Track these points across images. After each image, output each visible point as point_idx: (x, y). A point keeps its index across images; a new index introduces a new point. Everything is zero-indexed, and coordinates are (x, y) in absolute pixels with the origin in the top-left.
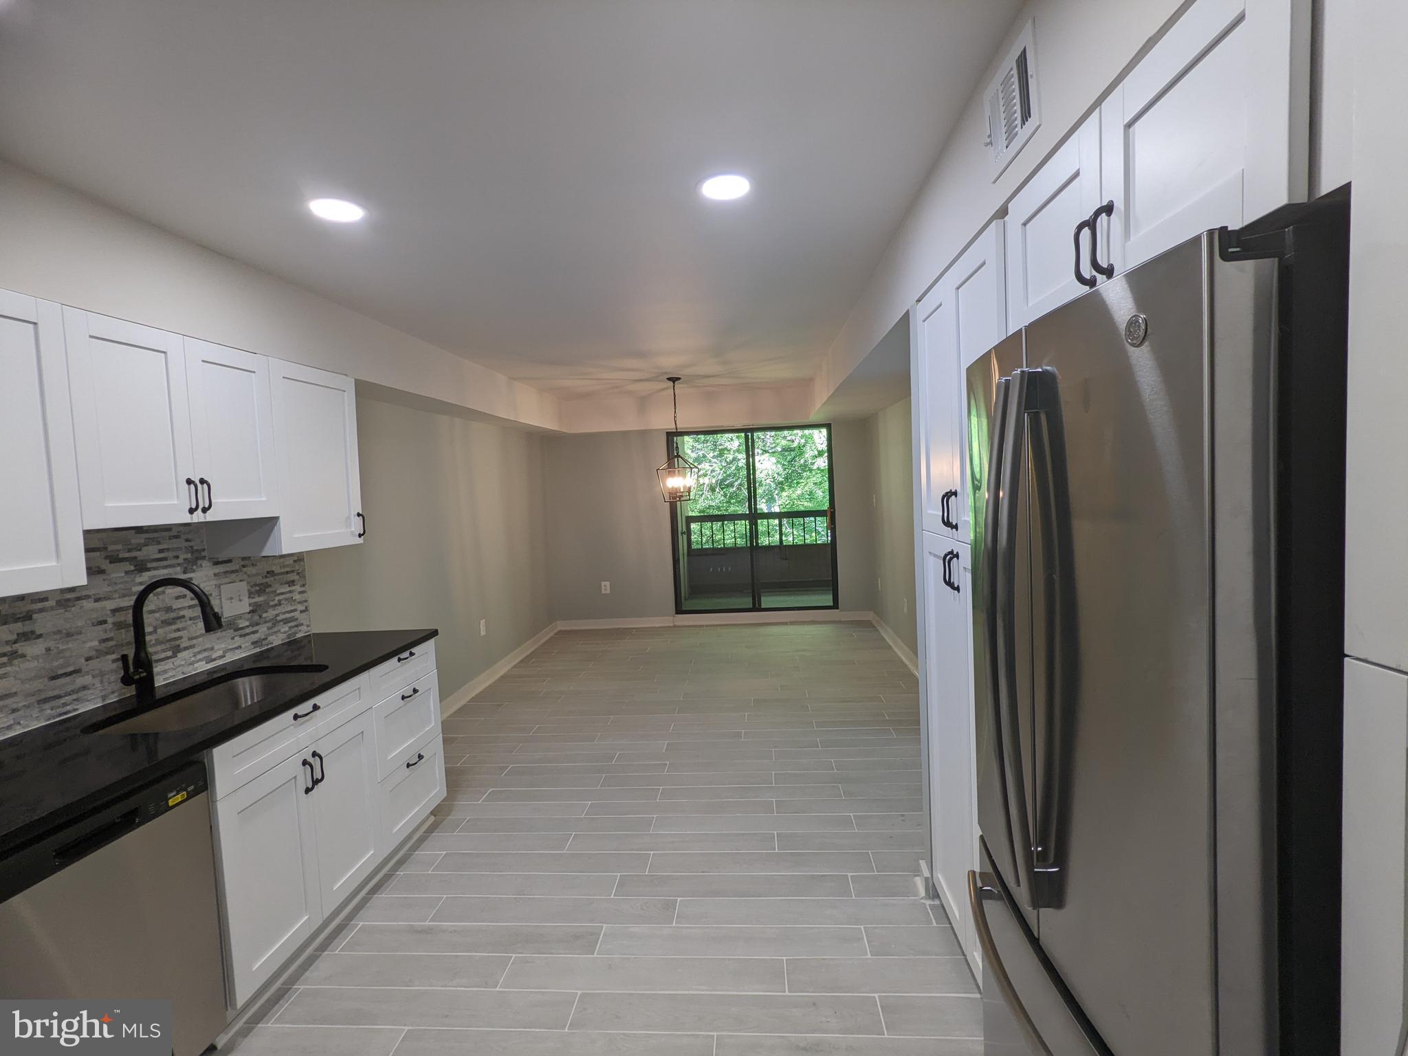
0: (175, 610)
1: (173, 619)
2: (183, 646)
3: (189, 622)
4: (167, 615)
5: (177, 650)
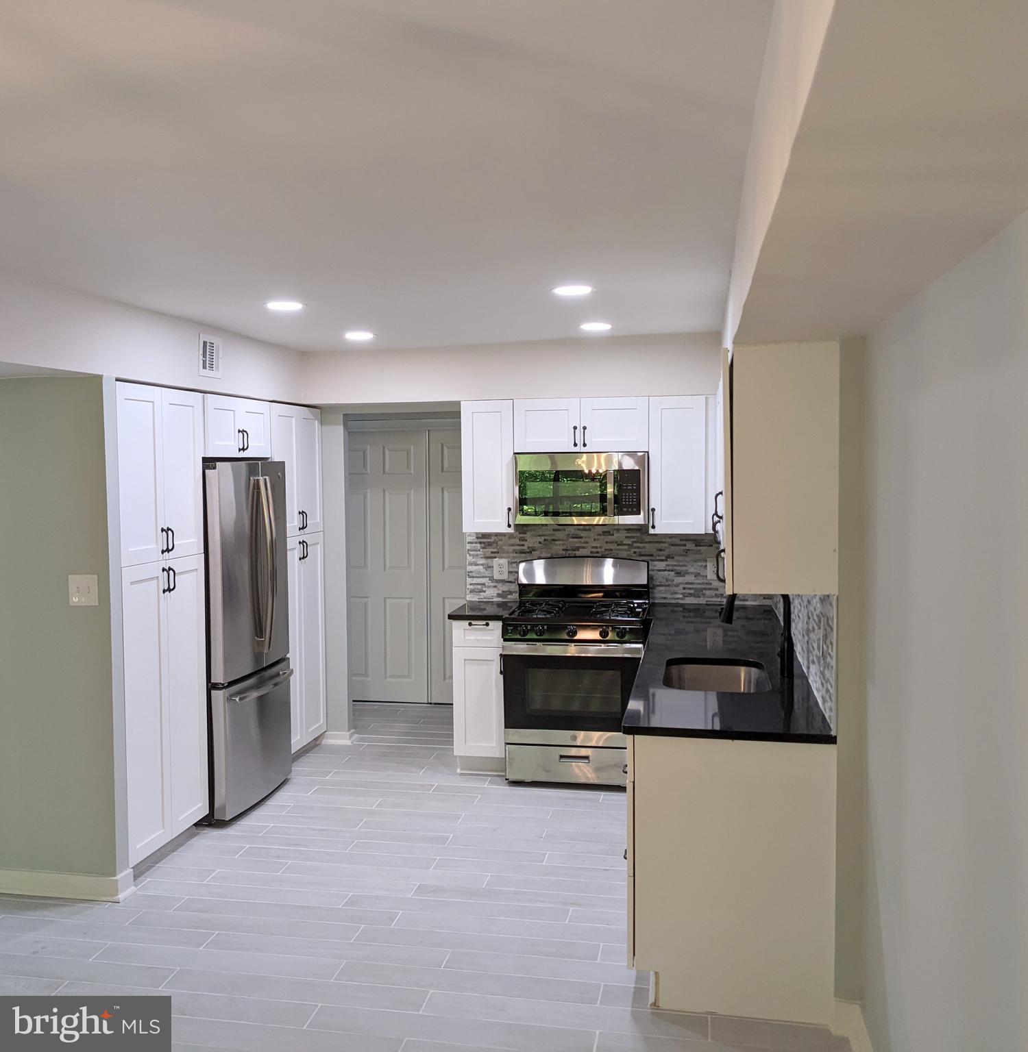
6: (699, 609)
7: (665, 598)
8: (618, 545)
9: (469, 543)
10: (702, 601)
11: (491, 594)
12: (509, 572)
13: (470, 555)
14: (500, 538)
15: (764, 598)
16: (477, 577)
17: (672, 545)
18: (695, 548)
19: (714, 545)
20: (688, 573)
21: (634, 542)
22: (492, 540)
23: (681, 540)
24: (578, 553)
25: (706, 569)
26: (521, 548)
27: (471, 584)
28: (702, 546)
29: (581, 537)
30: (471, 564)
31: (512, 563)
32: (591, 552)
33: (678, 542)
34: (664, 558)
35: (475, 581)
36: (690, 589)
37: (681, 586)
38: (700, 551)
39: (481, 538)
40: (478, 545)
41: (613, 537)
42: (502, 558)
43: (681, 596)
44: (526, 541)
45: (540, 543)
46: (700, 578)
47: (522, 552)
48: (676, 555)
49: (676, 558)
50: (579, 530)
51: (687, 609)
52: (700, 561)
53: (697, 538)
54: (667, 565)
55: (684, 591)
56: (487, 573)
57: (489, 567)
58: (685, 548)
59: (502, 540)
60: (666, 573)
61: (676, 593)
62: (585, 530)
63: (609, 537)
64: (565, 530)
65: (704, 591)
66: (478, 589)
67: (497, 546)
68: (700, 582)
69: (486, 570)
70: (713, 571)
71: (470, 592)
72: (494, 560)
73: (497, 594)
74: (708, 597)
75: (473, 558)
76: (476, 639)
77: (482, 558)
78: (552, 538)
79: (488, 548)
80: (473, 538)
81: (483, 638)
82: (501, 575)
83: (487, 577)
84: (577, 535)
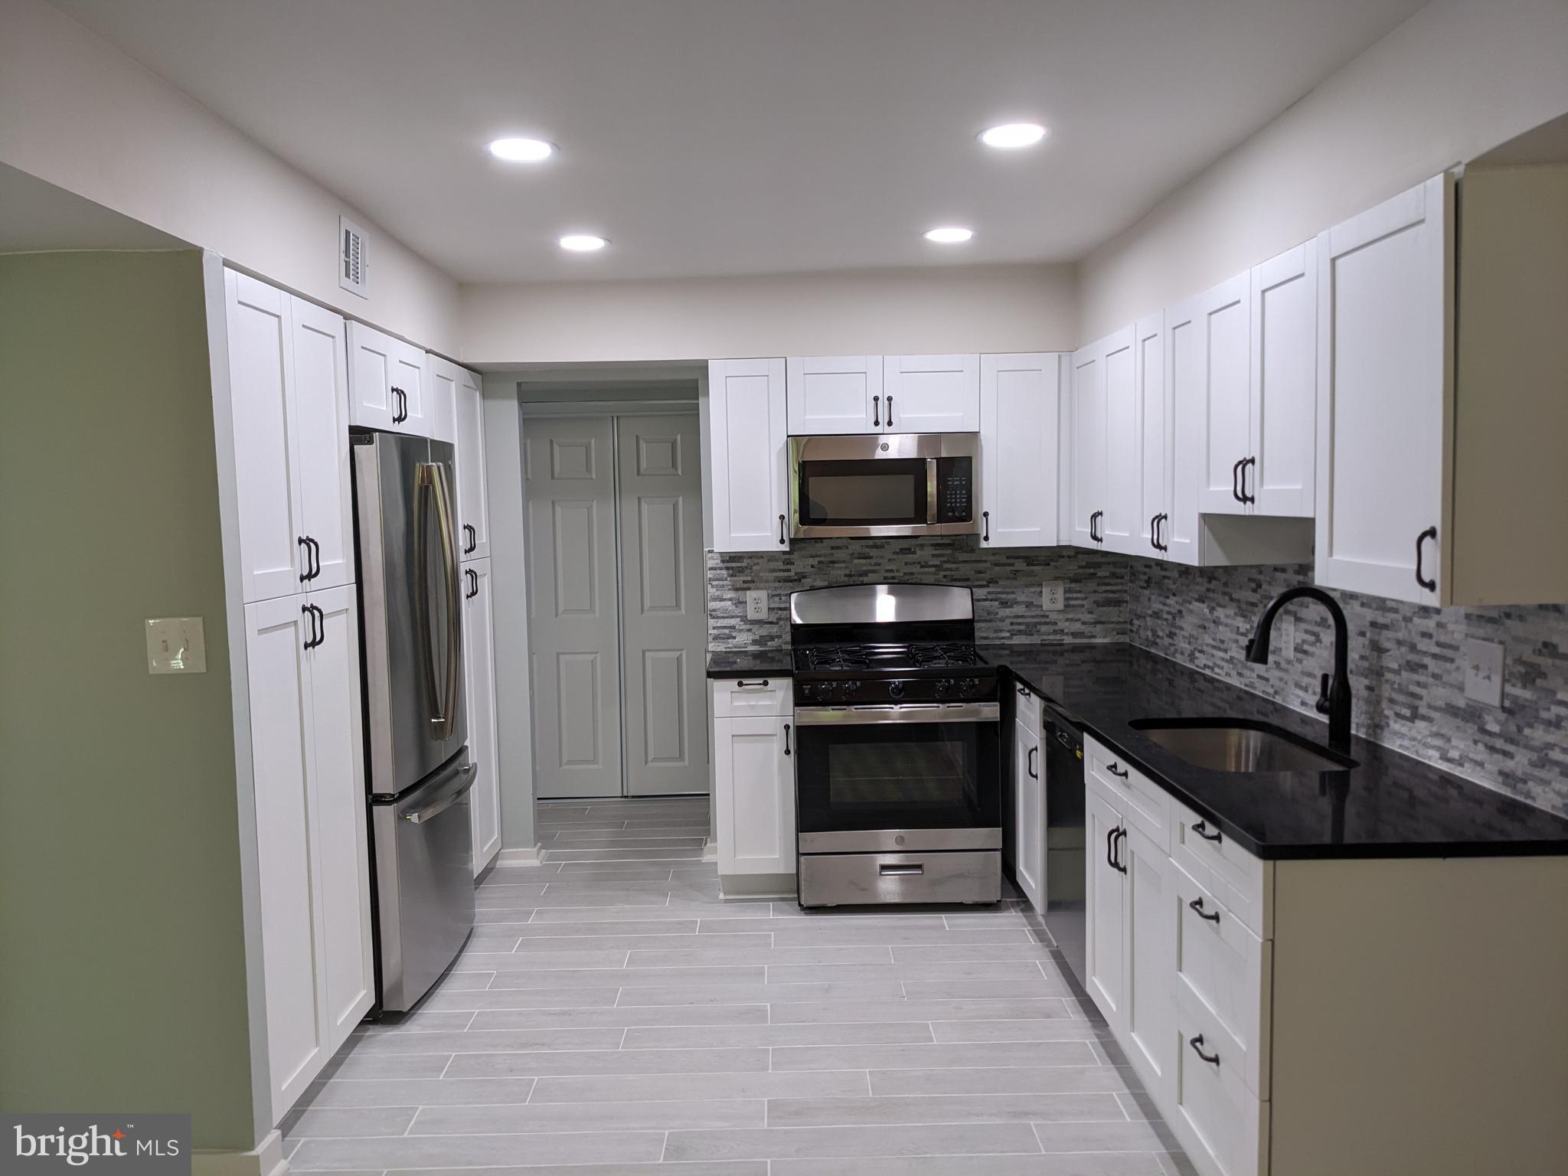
0: (1420, 651)
1: (1416, 664)
2: (1421, 711)
3: (1431, 680)
4: (1411, 655)
5: (1415, 716)
6: (1032, 651)
7: (986, 638)
8: (922, 567)
9: (711, 569)
10: (1036, 640)
11: (743, 640)
12: (769, 609)
13: (712, 586)
14: (756, 561)
15: (1118, 634)
16: (723, 617)
17: (997, 565)
18: (1026, 568)
19: (1052, 564)
20: (1017, 603)
21: (944, 562)
22: (744, 565)
23: (1008, 558)
24: (866, 579)
25: (1041, 596)
26: (786, 574)
27: (714, 628)
28: (1035, 565)
29: (871, 558)
30: (715, 599)
31: (773, 596)
32: (885, 578)
33: (1004, 560)
34: (985, 583)
35: (720, 623)
36: (1020, 624)
37: (1008, 621)
38: (1032, 572)
39: (728, 562)
40: (724, 572)
41: (914, 556)
42: (758, 589)
45: (812, 566)
46: (1033, 609)
47: (787, 580)
48: (1000, 578)
49: (1000, 582)
50: (867, 547)
51: (1016, 652)
52: (1032, 585)
53: (1030, 554)
54: (989, 593)
55: (1011, 627)
56: (738, 611)
57: (740, 603)
58: (1012, 568)
59: (758, 564)
60: (987, 603)
61: (1001, 631)
62: (876, 546)
63: (910, 556)
64: (847, 548)
65: (1038, 627)
66: (724, 634)
67: (751, 572)
68: (1033, 614)
69: (736, 607)
70: (1052, 598)
71: (713, 639)
72: (748, 592)
73: (753, 640)
74: (1044, 634)
75: (717, 590)
76: (750, 705)
77: (729, 590)
78: (829, 560)
79: (739, 576)
80: (717, 561)
81: (760, 703)
82: (758, 614)
83: (737, 617)
84: (864, 554)
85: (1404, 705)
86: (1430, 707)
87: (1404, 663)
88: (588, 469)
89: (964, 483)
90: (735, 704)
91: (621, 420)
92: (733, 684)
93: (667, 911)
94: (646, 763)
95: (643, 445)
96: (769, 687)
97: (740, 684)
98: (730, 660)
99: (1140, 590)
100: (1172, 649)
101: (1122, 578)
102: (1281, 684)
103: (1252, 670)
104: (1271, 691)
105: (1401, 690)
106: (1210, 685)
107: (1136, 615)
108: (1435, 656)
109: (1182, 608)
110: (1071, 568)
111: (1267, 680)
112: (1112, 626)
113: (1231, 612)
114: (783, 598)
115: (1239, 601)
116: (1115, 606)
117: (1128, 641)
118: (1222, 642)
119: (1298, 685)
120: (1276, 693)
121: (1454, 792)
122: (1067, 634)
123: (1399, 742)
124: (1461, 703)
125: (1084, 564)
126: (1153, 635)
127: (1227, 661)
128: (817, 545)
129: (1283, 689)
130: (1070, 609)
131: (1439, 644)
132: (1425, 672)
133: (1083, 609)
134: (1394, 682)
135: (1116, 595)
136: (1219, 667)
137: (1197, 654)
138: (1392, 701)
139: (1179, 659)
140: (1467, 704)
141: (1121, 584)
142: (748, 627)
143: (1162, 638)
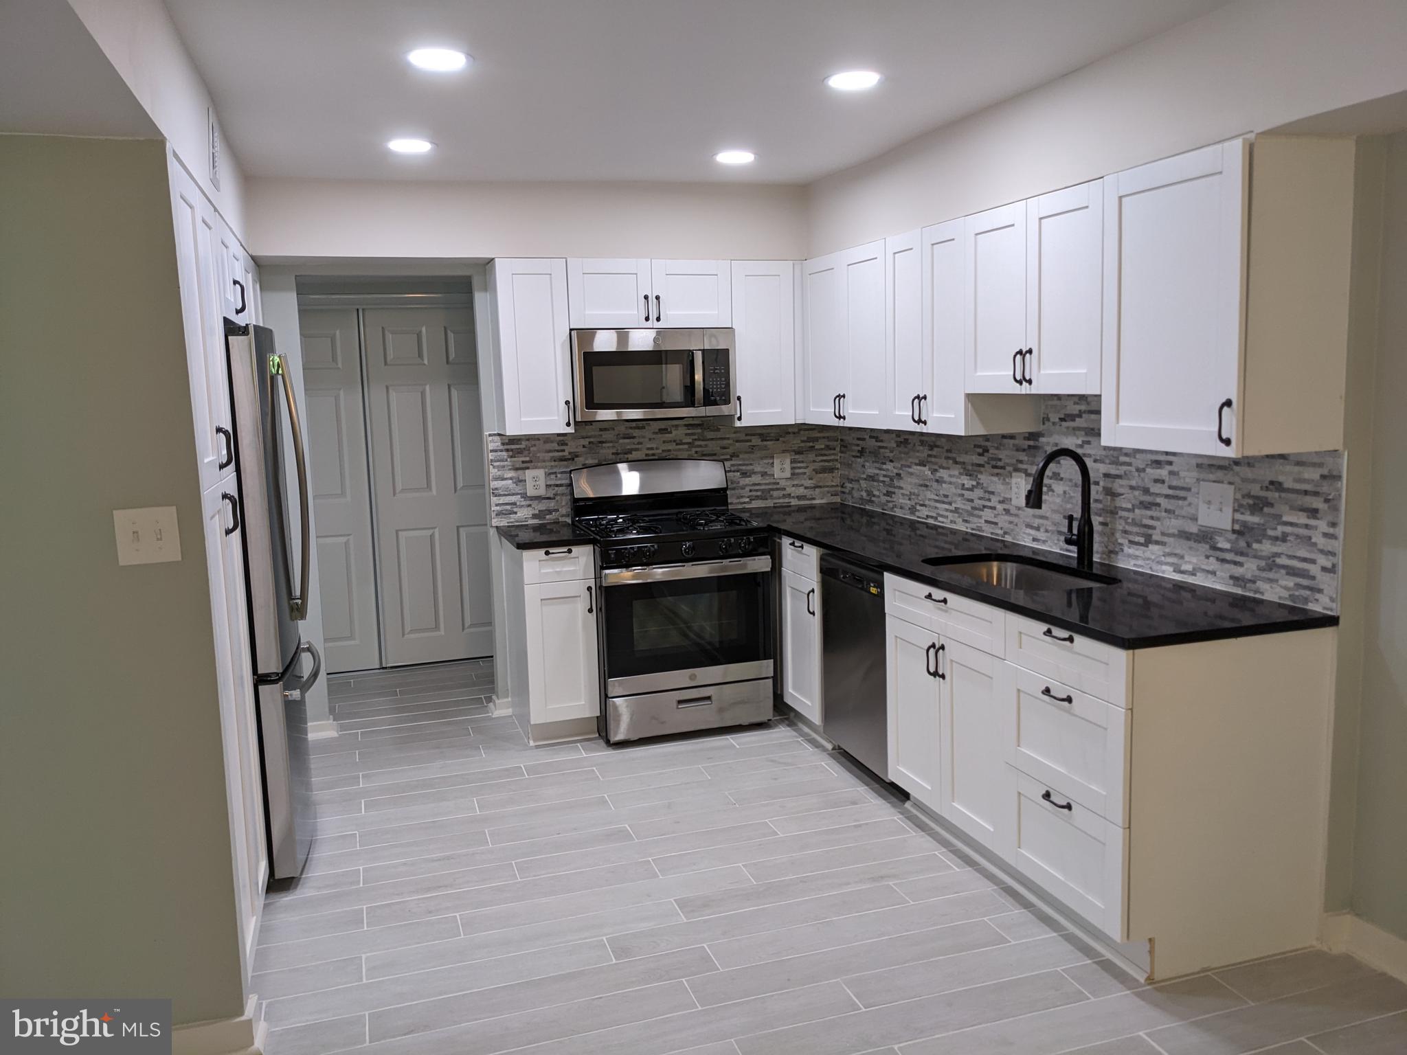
0: (1153, 493)
1: (1149, 503)
2: (1155, 537)
3: (1164, 514)
4: (1145, 497)
5: (1149, 541)
6: (766, 513)
7: (735, 503)
8: (677, 444)
9: (492, 451)
10: (770, 503)
11: (524, 514)
12: (547, 485)
13: (494, 467)
14: (533, 443)
15: (832, 495)
16: (504, 495)
17: (737, 441)
18: (760, 443)
19: (781, 439)
20: (755, 473)
21: (695, 439)
22: (522, 446)
23: (746, 435)
25: (773, 466)
26: (561, 454)
27: (497, 505)
28: (768, 440)
29: (634, 437)
30: (496, 479)
31: (550, 474)
32: (647, 455)
33: (743, 437)
34: (728, 457)
35: (502, 500)
36: (757, 491)
37: (748, 489)
38: (766, 446)
39: (507, 444)
40: (504, 453)
41: (670, 435)
42: (536, 468)
43: (747, 500)
44: (567, 445)
45: (584, 446)
46: (767, 478)
47: (562, 459)
48: (740, 452)
49: (741, 456)
50: (631, 428)
51: (754, 514)
52: (766, 457)
53: (764, 431)
54: (735, 465)
55: (751, 494)
56: (518, 489)
57: (520, 481)
58: (749, 444)
59: (535, 445)
60: (734, 474)
61: (742, 497)
62: (638, 428)
63: (667, 435)
64: (614, 429)
65: (771, 492)
66: (507, 510)
67: (529, 453)
68: (767, 482)
69: (517, 485)
70: (781, 468)
71: (496, 515)
72: (527, 471)
73: (533, 515)
74: (776, 498)
75: (499, 470)
76: (556, 572)
77: (510, 469)
78: (599, 440)
79: (518, 457)
80: (497, 444)
81: (565, 569)
82: (537, 491)
83: (518, 494)
84: (628, 434)
85: (1138, 534)
86: (1163, 534)
87: (1138, 503)
88: (334, 359)
89: (723, 371)
90: (542, 571)
91: (366, 313)
92: (540, 553)
93: (485, 761)
94: (403, 635)
95: (389, 337)
96: (573, 554)
97: (547, 553)
98: (513, 534)
99: (853, 459)
100: (891, 505)
101: (834, 449)
102: (1011, 526)
103: (980, 517)
104: (1000, 532)
105: (1134, 523)
106: (934, 532)
107: (848, 479)
108: (1167, 496)
109: (901, 472)
110: (795, 442)
111: (996, 524)
112: (827, 489)
113: (956, 473)
114: (559, 476)
115: (964, 463)
116: (829, 473)
117: (839, 501)
118: (946, 496)
119: (1029, 526)
120: (1005, 533)
121: (1187, 595)
122: (793, 497)
123: (1133, 562)
124: (1194, 529)
125: (805, 439)
126: (868, 495)
127: (951, 511)
128: (587, 427)
129: (1012, 530)
130: (795, 477)
131: (1170, 487)
132: (1158, 508)
133: (805, 476)
134: (1128, 518)
135: (831, 464)
136: (942, 516)
137: (918, 507)
138: (1125, 532)
139: (898, 513)
140: (1199, 530)
141: (833, 454)
142: (528, 503)
143: (879, 497)
